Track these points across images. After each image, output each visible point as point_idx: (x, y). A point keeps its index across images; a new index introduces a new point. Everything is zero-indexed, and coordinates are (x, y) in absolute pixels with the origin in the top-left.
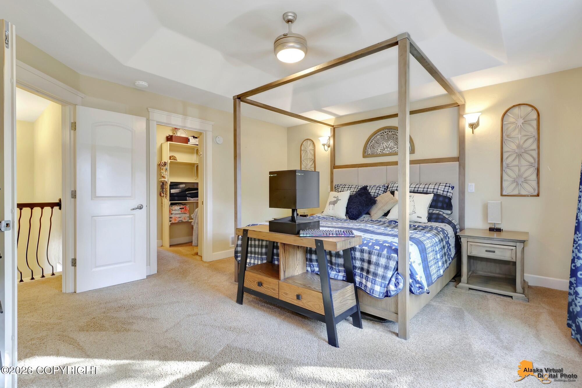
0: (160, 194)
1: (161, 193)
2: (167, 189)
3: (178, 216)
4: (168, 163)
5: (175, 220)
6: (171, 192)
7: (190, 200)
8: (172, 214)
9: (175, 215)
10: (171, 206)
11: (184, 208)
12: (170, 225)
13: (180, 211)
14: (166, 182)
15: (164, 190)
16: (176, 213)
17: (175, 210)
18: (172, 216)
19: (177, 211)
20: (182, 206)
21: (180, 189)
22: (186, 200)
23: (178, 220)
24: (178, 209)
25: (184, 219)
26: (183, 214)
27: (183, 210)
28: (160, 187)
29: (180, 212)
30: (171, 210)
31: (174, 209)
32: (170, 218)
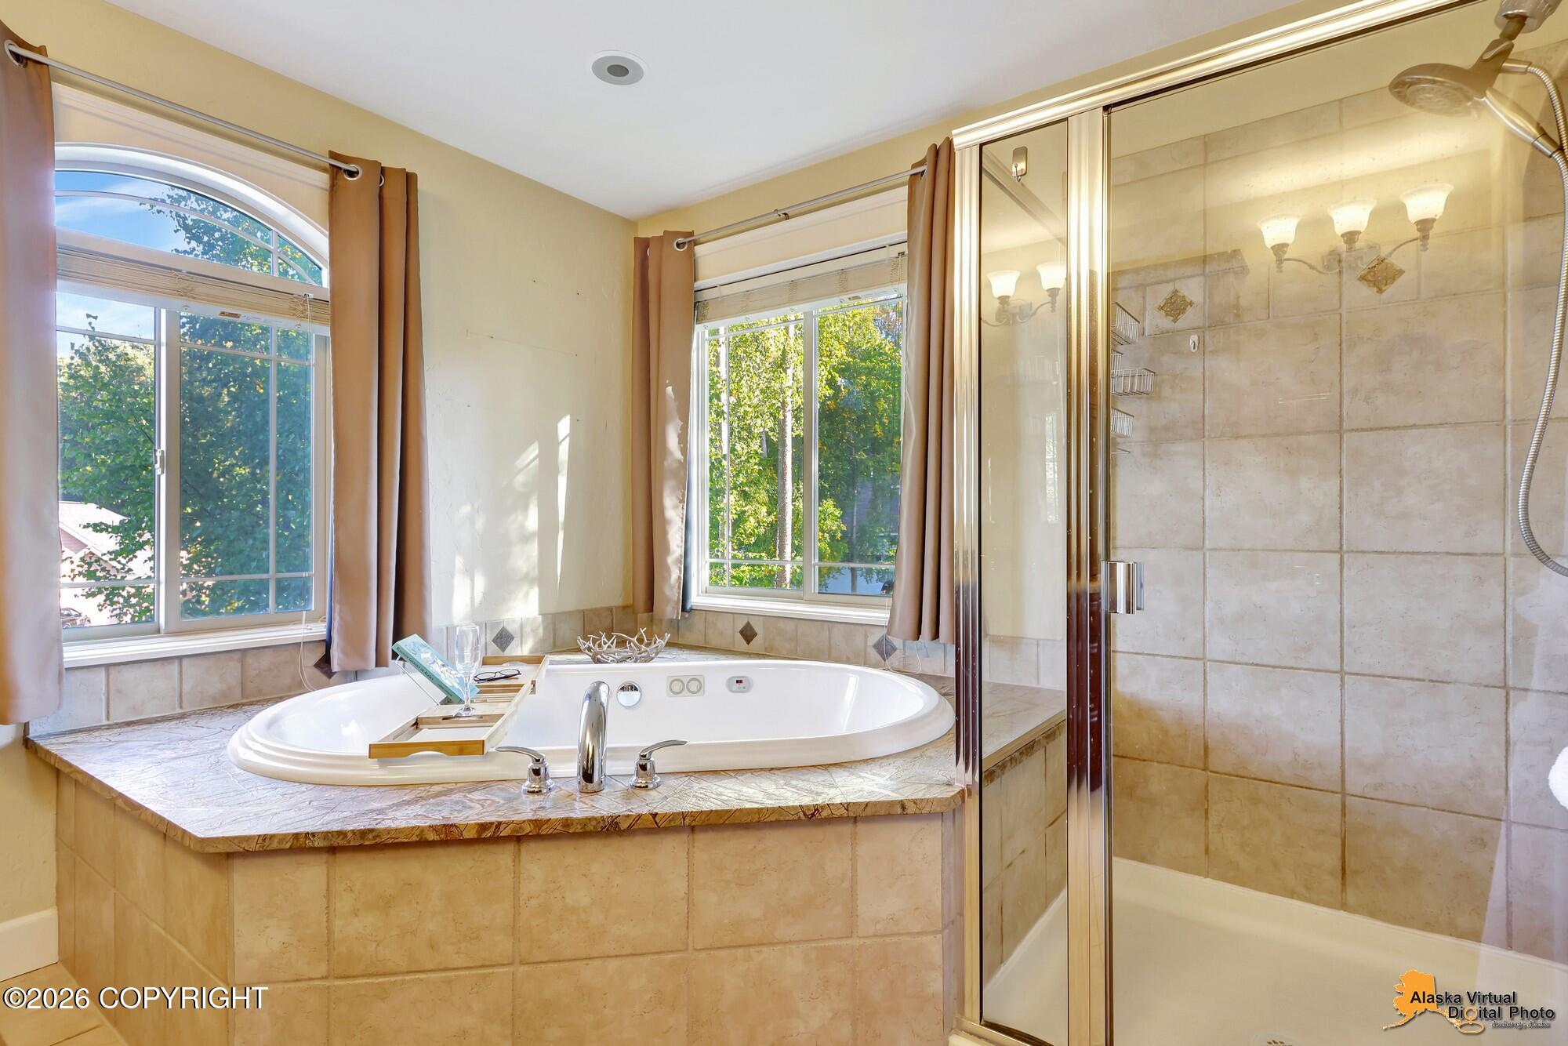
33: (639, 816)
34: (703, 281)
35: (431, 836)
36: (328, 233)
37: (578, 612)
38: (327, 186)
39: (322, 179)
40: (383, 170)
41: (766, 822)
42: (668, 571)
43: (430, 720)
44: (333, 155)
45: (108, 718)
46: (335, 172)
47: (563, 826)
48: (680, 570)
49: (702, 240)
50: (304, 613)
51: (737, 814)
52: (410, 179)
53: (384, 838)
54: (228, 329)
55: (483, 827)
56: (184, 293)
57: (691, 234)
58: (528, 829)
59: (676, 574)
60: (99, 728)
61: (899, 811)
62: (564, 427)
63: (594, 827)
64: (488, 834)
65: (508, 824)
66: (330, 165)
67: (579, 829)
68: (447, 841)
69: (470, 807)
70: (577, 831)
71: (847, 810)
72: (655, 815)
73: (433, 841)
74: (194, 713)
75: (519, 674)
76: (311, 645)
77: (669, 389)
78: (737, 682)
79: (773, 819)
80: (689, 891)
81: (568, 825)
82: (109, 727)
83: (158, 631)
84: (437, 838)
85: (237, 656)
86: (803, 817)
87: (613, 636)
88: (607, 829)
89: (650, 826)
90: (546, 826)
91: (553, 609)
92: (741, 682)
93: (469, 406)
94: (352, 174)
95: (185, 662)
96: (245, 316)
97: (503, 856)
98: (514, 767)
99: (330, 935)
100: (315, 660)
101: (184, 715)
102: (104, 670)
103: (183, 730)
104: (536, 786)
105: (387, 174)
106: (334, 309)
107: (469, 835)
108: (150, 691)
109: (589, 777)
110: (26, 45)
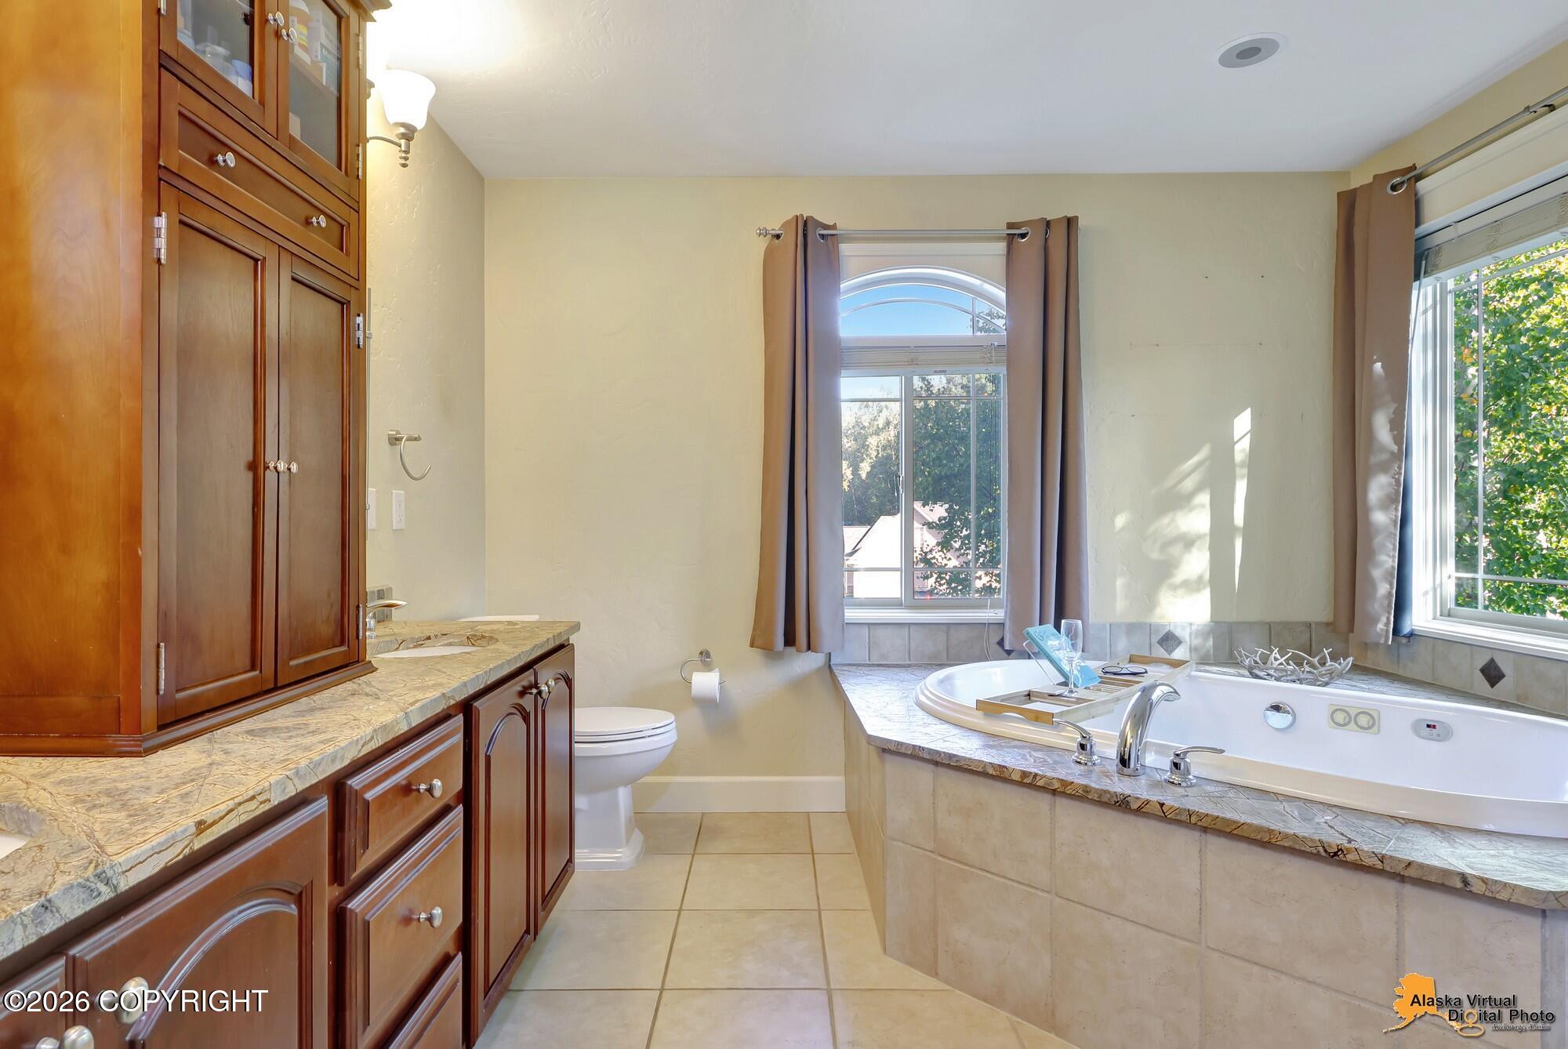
33: (1148, 802)
34: (1433, 222)
35: (991, 771)
36: (1001, 295)
37: (1262, 623)
38: (1005, 252)
39: (1001, 247)
40: (1048, 223)
41: (1277, 845)
42: (1372, 584)
43: (1038, 694)
44: (1010, 226)
45: (869, 659)
46: (1011, 238)
47: (1084, 791)
48: (1391, 585)
49: (1431, 170)
50: (989, 600)
51: (1245, 827)
52: (1070, 223)
53: (962, 763)
55: (1025, 774)
56: (912, 362)
57: (1414, 168)
58: (1056, 785)
59: (1385, 588)
60: (863, 665)
61: (1459, 885)
62: (1243, 423)
63: (1109, 799)
64: (1027, 780)
65: (1043, 777)
66: (1008, 234)
68: (1000, 777)
69: (1027, 760)
70: (1095, 798)
71: (1382, 862)
72: (1162, 805)
73: (992, 775)
74: (916, 665)
75: (1146, 672)
76: (995, 626)
77: (1378, 366)
78: (1428, 726)
79: (1286, 844)
80: (1201, 888)
81: (1087, 792)
82: (869, 665)
83: (902, 606)
84: (994, 773)
85: (945, 627)
86: (1323, 854)
87: (1289, 652)
88: (1120, 805)
89: (1157, 813)
90: (1069, 787)
91: (1233, 617)
92: (1434, 727)
93: (1133, 416)
94: (1023, 236)
97: (1042, 803)
98: (1069, 739)
99: (935, 823)
100: (997, 639)
101: (909, 666)
102: (865, 630)
103: (903, 674)
104: (1083, 758)
105: (1052, 225)
106: (1009, 351)
107: (1016, 777)
108: (892, 645)
109: (1124, 762)
110: (826, 227)
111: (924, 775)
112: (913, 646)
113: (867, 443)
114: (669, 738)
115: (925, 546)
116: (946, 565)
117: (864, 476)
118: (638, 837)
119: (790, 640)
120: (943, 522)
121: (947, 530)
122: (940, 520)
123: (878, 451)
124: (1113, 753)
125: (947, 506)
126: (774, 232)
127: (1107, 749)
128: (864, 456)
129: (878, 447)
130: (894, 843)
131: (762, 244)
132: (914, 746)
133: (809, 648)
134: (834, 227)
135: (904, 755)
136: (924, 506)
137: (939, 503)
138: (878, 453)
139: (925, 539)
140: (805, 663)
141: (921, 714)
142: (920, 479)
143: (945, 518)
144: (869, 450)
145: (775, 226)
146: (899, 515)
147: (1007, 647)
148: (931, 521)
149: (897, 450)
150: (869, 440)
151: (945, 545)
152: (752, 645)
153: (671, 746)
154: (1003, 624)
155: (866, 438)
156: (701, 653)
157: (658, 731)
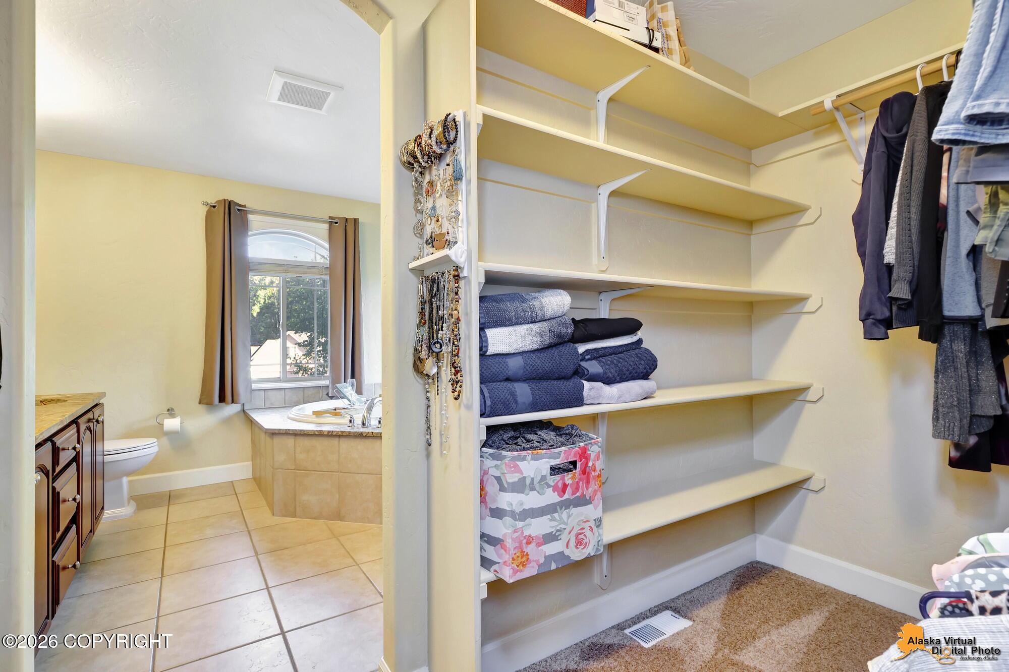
0: (418, 365)
1: (423, 355)
2: (462, 325)
3: (539, 527)
4: (467, 125)
5: (523, 559)
6: (492, 350)
7: (599, 396)
8: (497, 513)
9: (520, 524)
10: (494, 457)
11: (574, 463)
12: (484, 595)
13: (555, 489)
14: (457, 268)
15: (445, 334)
16: (527, 506)
17: (520, 487)
18: (500, 528)
19: (533, 488)
20: (562, 454)
21: (545, 324)
22: (578, 401)
23: (539, 554)
24: (543, 478)
25: (579, 543)
26: (574, 511)
27: (568, 478)
28: (413, 316)
29: (552, 497)
30: (492, 488)
31: (512, 478)
32: (486, 539)
33: (368, 433)
35: (317, 433)
36: (327, 246)
38: (328, 228)
39: (326, 226)
43: (339, 408)
44: (330, 218)
45: (265, 406)
46: (331, 223)
50: (323, 377)
52: (356, 221)
54: (298, 282)
55: (329, 432)
56: (286, 271)
58: (340, 433)
60: (261, 408)
64: (330, 434)
65: (335, 431)
66: (330, 221)
67: (352, 435)
68: (320, 435)
72: (373, 433)
73: (317, 435)
76: (325, 387)
81: (350, 433)
82: (265, 408)
83: (281, 381)
85: (302, 389)
88: (360, 436)
94: (336, 223)
95: (286, 390)
96: (304, 276)
97: (335, 441)
98: (346, 420)
99: (295, 458)
100: (327, 393)
101: (285, 407)
102: (263, 391)
103: (282, 410)
104: (351, 425)
105: (348, 220)
106: (331, 269)
107: (326, 433)
108: (277, 398)
109: (364, 424)
110: (241, 206)
111: (290, 441)
112: (287, 398)
113: (257, 294)
114: (155, 449)
115: (296, 356)
116: (308, 366)
117: (255, 315)
118: (133, 503)
119: (222, 399)
120: (306, 343)
121: (308, 346)
122: (304, 342)
123: (265, 299)
124: (360, 423)
125: (309, 334)
126: (211, 204)
127: (358, 421)
128: (256, 302)
129: (265, 297)
130: (278, 470)
131: (205, 209)
132: (286, 429)
133: (233, 402)
134: (245, 206)
135: (282, 434)
136: (295, 333)
137: (304, 333)
138: (265, 301)
139: (295, 353)
140: (231, 409)
141: (289, 421)
142: (293, 319)
143: (307, 341)
144: (259, 298)
145: (212, 201)
146: (279, 339)
147: (330, 395)
148: (300, 342)
149: (278, 300)
150: (258, 292)
151: (308, 354)
152: (200, 403)
153: (155, 454)
154: (328, 386)
155: (257, 291)
156: (168, 410)
157: (146, 447)
